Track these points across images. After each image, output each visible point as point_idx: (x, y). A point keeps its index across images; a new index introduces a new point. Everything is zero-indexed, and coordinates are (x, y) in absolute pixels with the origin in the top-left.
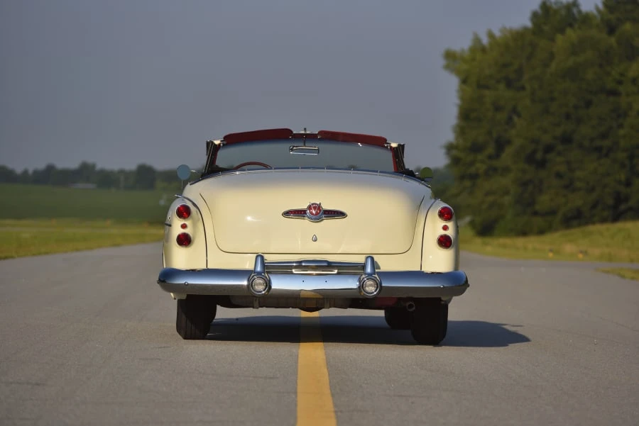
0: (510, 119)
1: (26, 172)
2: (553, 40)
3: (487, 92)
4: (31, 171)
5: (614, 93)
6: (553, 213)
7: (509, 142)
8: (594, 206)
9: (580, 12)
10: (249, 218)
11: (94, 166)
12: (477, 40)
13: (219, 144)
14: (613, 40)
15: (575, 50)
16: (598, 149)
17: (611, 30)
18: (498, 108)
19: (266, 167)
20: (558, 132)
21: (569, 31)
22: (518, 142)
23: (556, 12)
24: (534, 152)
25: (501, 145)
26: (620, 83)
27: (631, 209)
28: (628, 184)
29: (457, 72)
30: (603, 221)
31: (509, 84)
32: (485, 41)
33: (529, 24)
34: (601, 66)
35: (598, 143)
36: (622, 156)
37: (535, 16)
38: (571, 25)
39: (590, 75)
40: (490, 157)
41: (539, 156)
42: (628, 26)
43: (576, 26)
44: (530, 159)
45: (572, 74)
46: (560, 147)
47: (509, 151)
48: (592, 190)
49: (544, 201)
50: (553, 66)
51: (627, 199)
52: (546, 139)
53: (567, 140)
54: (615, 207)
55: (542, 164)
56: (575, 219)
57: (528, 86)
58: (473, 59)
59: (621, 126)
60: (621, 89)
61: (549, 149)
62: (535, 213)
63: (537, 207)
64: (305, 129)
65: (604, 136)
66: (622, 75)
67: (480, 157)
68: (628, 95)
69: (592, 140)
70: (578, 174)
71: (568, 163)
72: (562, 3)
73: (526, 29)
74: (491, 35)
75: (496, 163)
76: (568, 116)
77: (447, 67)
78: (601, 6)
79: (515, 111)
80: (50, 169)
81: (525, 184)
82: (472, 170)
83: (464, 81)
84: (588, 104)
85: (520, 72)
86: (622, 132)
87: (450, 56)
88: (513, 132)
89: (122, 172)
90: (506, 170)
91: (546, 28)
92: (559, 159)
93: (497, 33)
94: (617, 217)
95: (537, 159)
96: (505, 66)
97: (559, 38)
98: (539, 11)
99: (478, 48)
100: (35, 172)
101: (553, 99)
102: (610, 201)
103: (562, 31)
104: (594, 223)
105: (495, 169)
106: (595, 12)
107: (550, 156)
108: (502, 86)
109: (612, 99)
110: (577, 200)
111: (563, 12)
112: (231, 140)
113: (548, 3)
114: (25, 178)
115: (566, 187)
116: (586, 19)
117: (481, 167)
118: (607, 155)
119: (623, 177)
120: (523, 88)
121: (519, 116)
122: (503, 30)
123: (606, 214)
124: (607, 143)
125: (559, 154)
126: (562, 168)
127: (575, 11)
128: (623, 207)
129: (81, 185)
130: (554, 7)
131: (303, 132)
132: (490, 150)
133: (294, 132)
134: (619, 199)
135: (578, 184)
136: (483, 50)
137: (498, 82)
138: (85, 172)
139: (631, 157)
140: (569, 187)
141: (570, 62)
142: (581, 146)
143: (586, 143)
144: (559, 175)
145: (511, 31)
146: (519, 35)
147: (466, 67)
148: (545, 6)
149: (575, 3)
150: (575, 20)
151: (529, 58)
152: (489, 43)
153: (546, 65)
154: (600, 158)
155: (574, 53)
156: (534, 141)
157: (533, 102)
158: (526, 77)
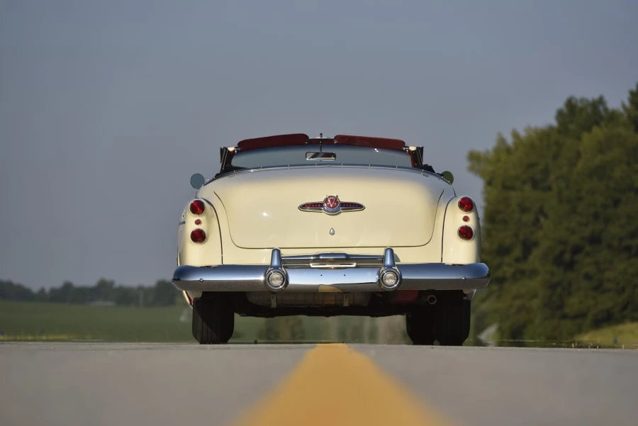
0: (537, 220)
1: (42, 291)
2: (579, 138)
3: (512, 194)
4: (47, 290)
6: (583, 315)
7: (536, 244)
8: (624, 308)
9: (606, 109)
11: (112, 283)
12: (502, 140)
15: (602, 148)
16: (628, 249)
18: (524, 210)
20: (587, 232)
21: (595, 129)
22: (544, 244)
23: (582, 110)
24: (562, 253)
25: (528, 247)
29: (482, 174)
31: (535, 184)
32: (510, 141)
33: (554, 123)
34: (628, 164)
35: (627, 242)
37: (560, 114)
38: (597, 123)
39: (618, 173)
40: (517, 260)
41: (567, 257)
43: (602, 124)
44: (558, 261)
45: (600, 172)
46: (588, 248)
47: (536, 253)
48: (622, 290)
49: (574, 303)
50: (580, 164)
52: (574, 240)
53: (595, 240)
55: (570, 266)
56: (605, 319)
57: (554, 187)
58: (498, 160)
61: (577, 250)
62: (564, 317)
63: (567, 310)
65: (633, 235)
67: (507, 259)
69: (621, 239)
70: (608, 274)
71: (597, 264)
72: (587, 101)
73: (551, 128)
74: (515, 135)
75: (524, 266)
76: (596, 216)
77: (471, 169)
78: (627, 103)
79: (541, 211)
80: (68, 286)
81: (553, 287)
82: (499, 273)
83: (489, 183)
84: (617, 203)
85: (546, 171)
87: (474, 157)
88: (540, 234)
89: (141, 288)
90: (534, 273)
91: (572, 127)
92: (587, 260)
93: (522, 133)
95: (565, 260)
96: (531, 166)
97: (586, 136)
98: (565, 110)
99: (503, 149)
100: (53, 290)
101: (580, 199)
103: (589, 129)
105: (522, 273)
106: (621, 110)
107: (578, 257)
108: (528, 187)
110: (607, 302)
111: (589, 110)
113: (574, 101)
114: (42, 297)
115: (596, 289)
116: (613, 117)
117: (508, 271)
118: (636, 255)
120: (549, 189)
121: (546, 216)
122: (528, 129)
125: (588, 254)
126: (591, 270)
127: (601, 108)
129: (99, 303)
130: (580, 105)
132: (517, 252)
135: (608, 285)
136: (508, 151)
137: (524, 182)
138: (104, 290)
140: (599, 288)
141: (598, 160)
142: (610, 247)
143: (615, 243)
144: (588, 277)
145: (536, 131)
146: (545, 136)
147: (490, 168)
148: (570, 104)
149: (601, 101)
150: (601, 118)
151: (555, 158)
152: (514, 143)
153: (573, 164)
154: (629, 258)
155: (601, 152)
156: (562, 242)
157: (560, 202)
158: (552, 176)
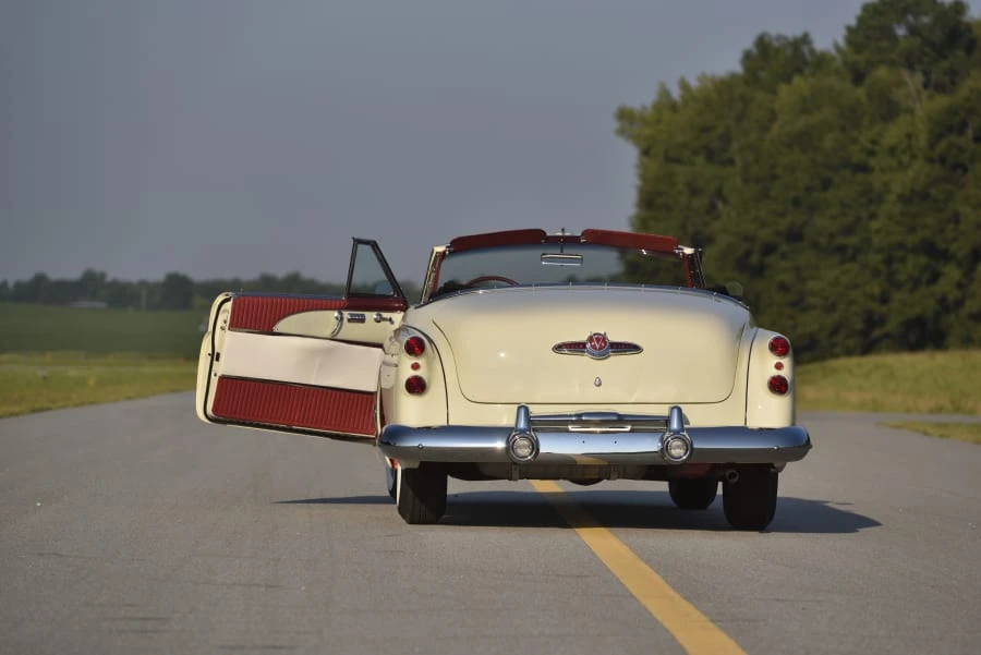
0: (712, 207)
1: (5, 285)
2: (774, 92)
3: (677, 168)
4: (11, 283)
5: (863, 168)
7: (712, 239)
8: (835, 331)
9: (812, 51)
10: (502, 355)
11: (103, 275)
12: (664, 93)
13: (444, 252)
14: (860, 92)
15: (806, 106)
16: (841, 249)
17: (858, 77)
18: (694, 191)
19: (512, 283)
20: (783, 224)
21: (797, 79)
22: (723, 240)
23: (778, 51)
24: (748, 254)
26: (871, 153)
27: (887, 335)
28: (884, 299)
29: (636, 139)
30: (849, 353)
31: (711, 155)
32: (676, 93)
33: (738, 69)
34: (843, 129)
35: (841, 240)
36: (874, 259)
37: (747, 56)
38: (799, 71)
39: (829, 142)
41: (755, 259)
42: (882, 73)
43: (807, 71)
44: (742, 264)
45: (803, 140)
46: (785, 247)
48: (832, 308)
50: (775, 128)
51: (882, 321)
52: (765, 235)
53: (794, 236)
54: (865, 333)
55: (758, 272)
56: (808, 350)
57: (738, 160)
58: (659, 121)
59: (873, 216)
60: (872, 162)
61: (769, 249)
64: (563, 230)
65: (849, 231)
66: (874, 142)
68: (883, 171)
69: (832, 236)
70: (812, 285)
71: (797, 269)
72: (785, 38)
73: (734, 76)
74: (684, 85)
76: (796, 202)
77: (621, 132)
78: (842, 43)
79: (719, 194)
83: (646, 152)
84: (826, 184)
85: (726, 139)
86: (875, 225)
87: (625, 115)
88: (717, 225)
89: (143, 284)
91: (763, 74)
92: (784, 264)
93: (694, 83)
94: (868, 348)
95: (752, 263)
96: (706, 129)
97: (784, 89)
98: (755, 51)
99: (665, 105)
100: (18, 285)
101: (774, 177)
102: (859, 325)
103: (788, 80)
104: (836, 356)
106: (833, 52)
107: (772, 259)
108: (700, 160)
109: (860, 177)
110: (811, 323)
111: (789, 52)
112: (461, 246)
113: (767, 39)
115: (794, 304)
116: (822, 61)
118: (853, 259)
119: (876, 290)
120: (731, 162)
121: (725, 201)
122: (703, 78)
123: (851, 342)
124: (853, 240)
125: (784, 256)
126: (788, 278)
127: (805, 50)
128: (877, 333)
129: (85, 304)
130: (776, 44)
131: (560, 234)
133: (548, 234)
134: (871, 321)
135: (812, 300)
136: (674, 107)
137: (695, 153)
138: (91, 285)
139: (889, 261)
140: (798, 304)
141: (801, 123)
142: (815, 245)
143: (823, 241)
144: (784, 288)
145: (714, 81)
146: (725, 86)
147: (647, 131)
148: (762, 43)
149: (805, 39)
150: (806, 63)
151: (740, 118)
152: (683, 97)
153: (765, 129)
154: (843, 262)
155: (805, 111)
156: (748, 238)
157: (746, 181)
158: (735, 146)
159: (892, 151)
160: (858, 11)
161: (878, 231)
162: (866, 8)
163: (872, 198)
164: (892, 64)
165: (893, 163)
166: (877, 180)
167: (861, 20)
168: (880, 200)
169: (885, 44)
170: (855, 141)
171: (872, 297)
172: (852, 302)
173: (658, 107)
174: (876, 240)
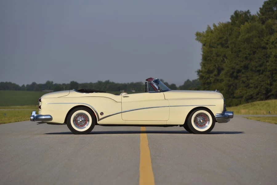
0: (224, 59)
1: (24, 86)
2: (240, 27)
3: (213, 49)
4: (26, 85)
5: (265, 48)
6: (242, 97)
7: (223, 69)
8: (257, 94)
9: (250, 15)
12: (209, 28)
14: (264, 26)
15: (248, 31)
16: (259, 71)
17: (263, 22)
18: (218, 56)
20: (243, 64)
21: (246, 23)
22: (226, 69)
24: (233, 73)
25: (220, 70)
26: (267, 44)
27: (273, 95)
28: (271, 85)
29: (201, 41)
30: (262, 100)
31: (222, 45)
32: (212, 28)
33: (230, 21)
34: (259, 37)
35: (258, 68)
36: (268, 73)
37: (232, 17)
38: (247, 21)
39: (255, 41)
40: (215, 75)
41: (235, 74)
42: (270, 21)
43: (249, 21)
44: (231, 76)
45: (248, 41)
46: (243, 71)
47: (223, 72)
48: (257, 87)
49: (238, 92)
50: (240, 37)
51: (271, 91)
52: (238, 67)
53: (246, 67)
54: (266, 94)
55: (236, 78)
56: (250, 99)
57: (230, 47)
58: (208, 36)
59: (267, 61)
60: (267, 46)
61: (239, 71)
62: (234, 98)
63: (235, 95)
65: (261, 66)
66: (267, 40)
67: (211, 75)
68: (270, 48)
69: (256, 67)
70: (251, 81)
71: (247, 77)
72: (243, 11)
73: (229, 23)
74: (214, 26)
75: (218, 78)
76: (246, 58)
77: (197, 39)
78: (259, 13)
79: (225, 56)
80: (34, 84)
81: (229, 86)
82: (209, 81)
83: (204, 45)
84: (254, 53)
85: (227, 41)
86: (268, 64)
87: (198, 34)
88: (225, 65)
89: (64, 84)
90: (222, 80)
91: (237, 22)
92: (243, 75)
93: (217, 25)
94: (267, 98)
96: (221, 38)
97: (242, 26)
98: (234, 16)
99: (209, 31)
100: (28, 85)
101: (240, 51)
102: (264, 92)
103: (243, 23)
105: (218, 80)
107: (240, 74)
108: (219, 46)
109: (264, 50)
110: (251, 92)
111: (244, 15)
113: (237, 12)
114: (23, 88)
115: (246, 87)
116: (253, 18)
117: (212, 80)
118: (262, 73)
119: (269, 82)
120: (228, 47)
121: (227, 58)
122: (219, 23)
123: (262, 97)
124: (262, 68)
125: (243, 73)
126: (244, 79)
127: (248, 15)
128: (269, 94)
129: (47, 91)
130: (240, 13)
132: (216, 72)
134: (268, 91)
135: (251, 85)
136: (212, 32)
137: (218, 45)
139: (272, 74)
140: (248, 86)
141: (247, 36)
142: (252, 70)
143: (254, 69)
144: (243, 82)
145: (223, 24)
146: (226, 26)
147: (205, 39)
148: (236, 13)
149: (248, 12)
150: (249, 18)
151: (230, 35)
152: (214, 29)
153: (237, 37)
154: (259, 74)
155: (248, 32)
156: (233, 69)
157: (232, 52)
158: (229, 42)
159: (273, 43)
160: (263, 4)
161: (269, 65)
162: (265, 2)
163: (267, 56)
164: (273, 18)
165: (273, 46)
166: (269, 51)
167: (263, 6)
168: (269, 57)
169: (270, 13)
170: (262, 40)
171: (268, 84)
172: (262, 86)
173: (207, 32)
174: (268, 68)
